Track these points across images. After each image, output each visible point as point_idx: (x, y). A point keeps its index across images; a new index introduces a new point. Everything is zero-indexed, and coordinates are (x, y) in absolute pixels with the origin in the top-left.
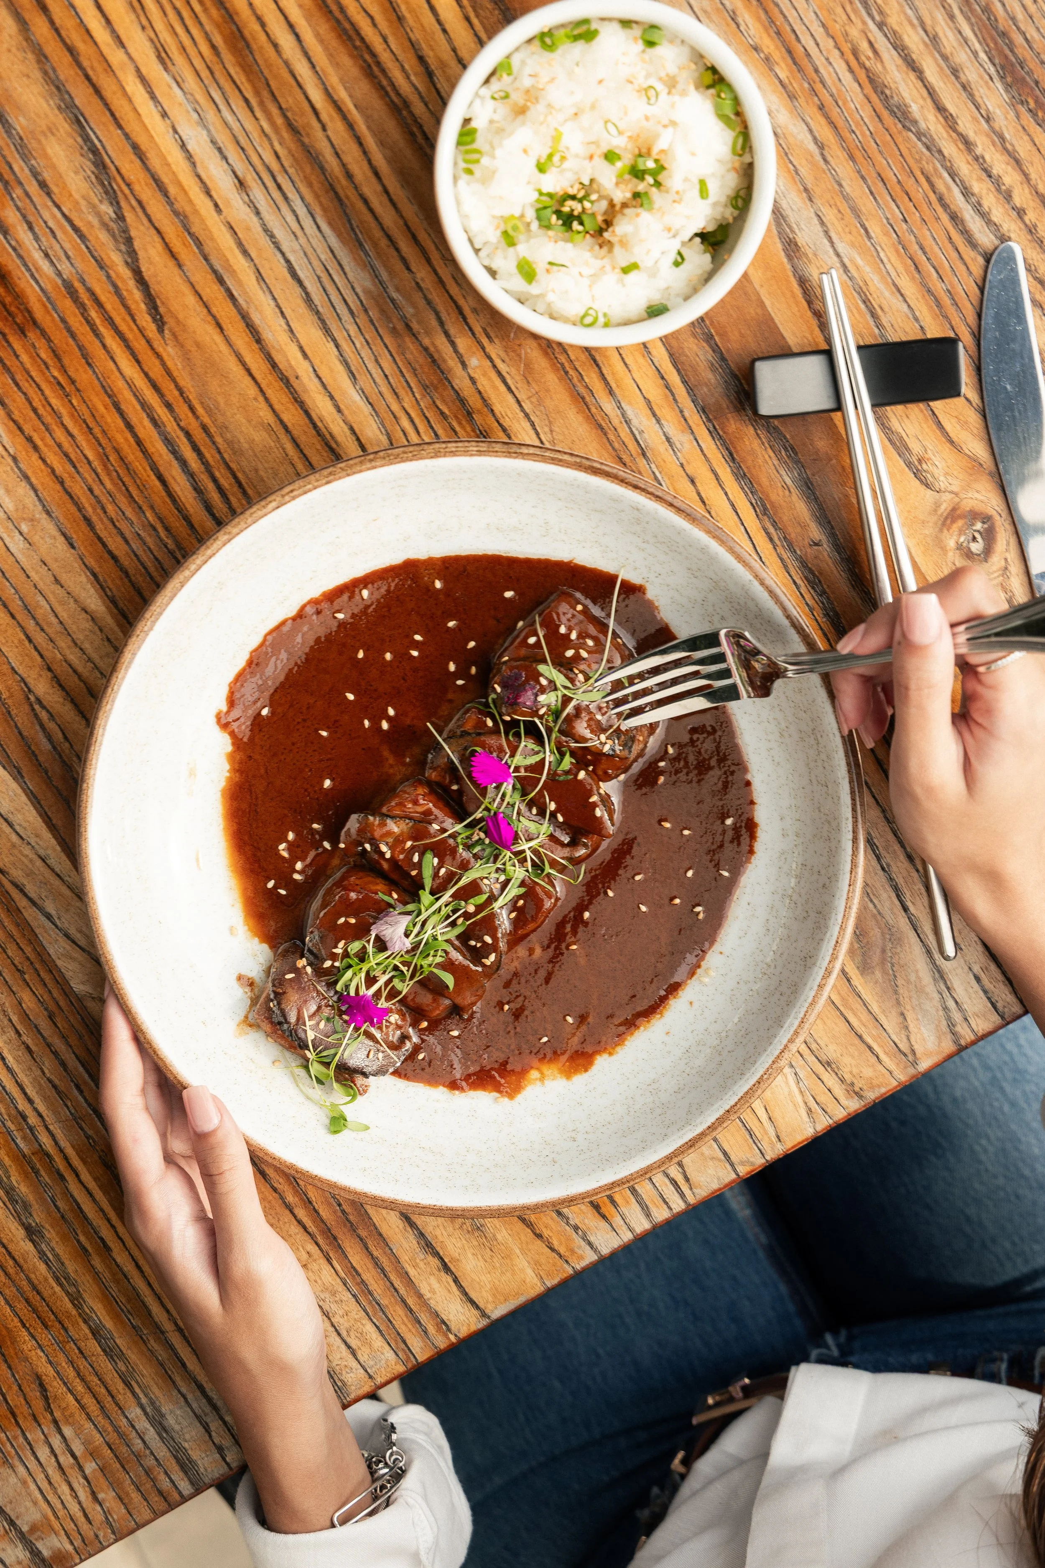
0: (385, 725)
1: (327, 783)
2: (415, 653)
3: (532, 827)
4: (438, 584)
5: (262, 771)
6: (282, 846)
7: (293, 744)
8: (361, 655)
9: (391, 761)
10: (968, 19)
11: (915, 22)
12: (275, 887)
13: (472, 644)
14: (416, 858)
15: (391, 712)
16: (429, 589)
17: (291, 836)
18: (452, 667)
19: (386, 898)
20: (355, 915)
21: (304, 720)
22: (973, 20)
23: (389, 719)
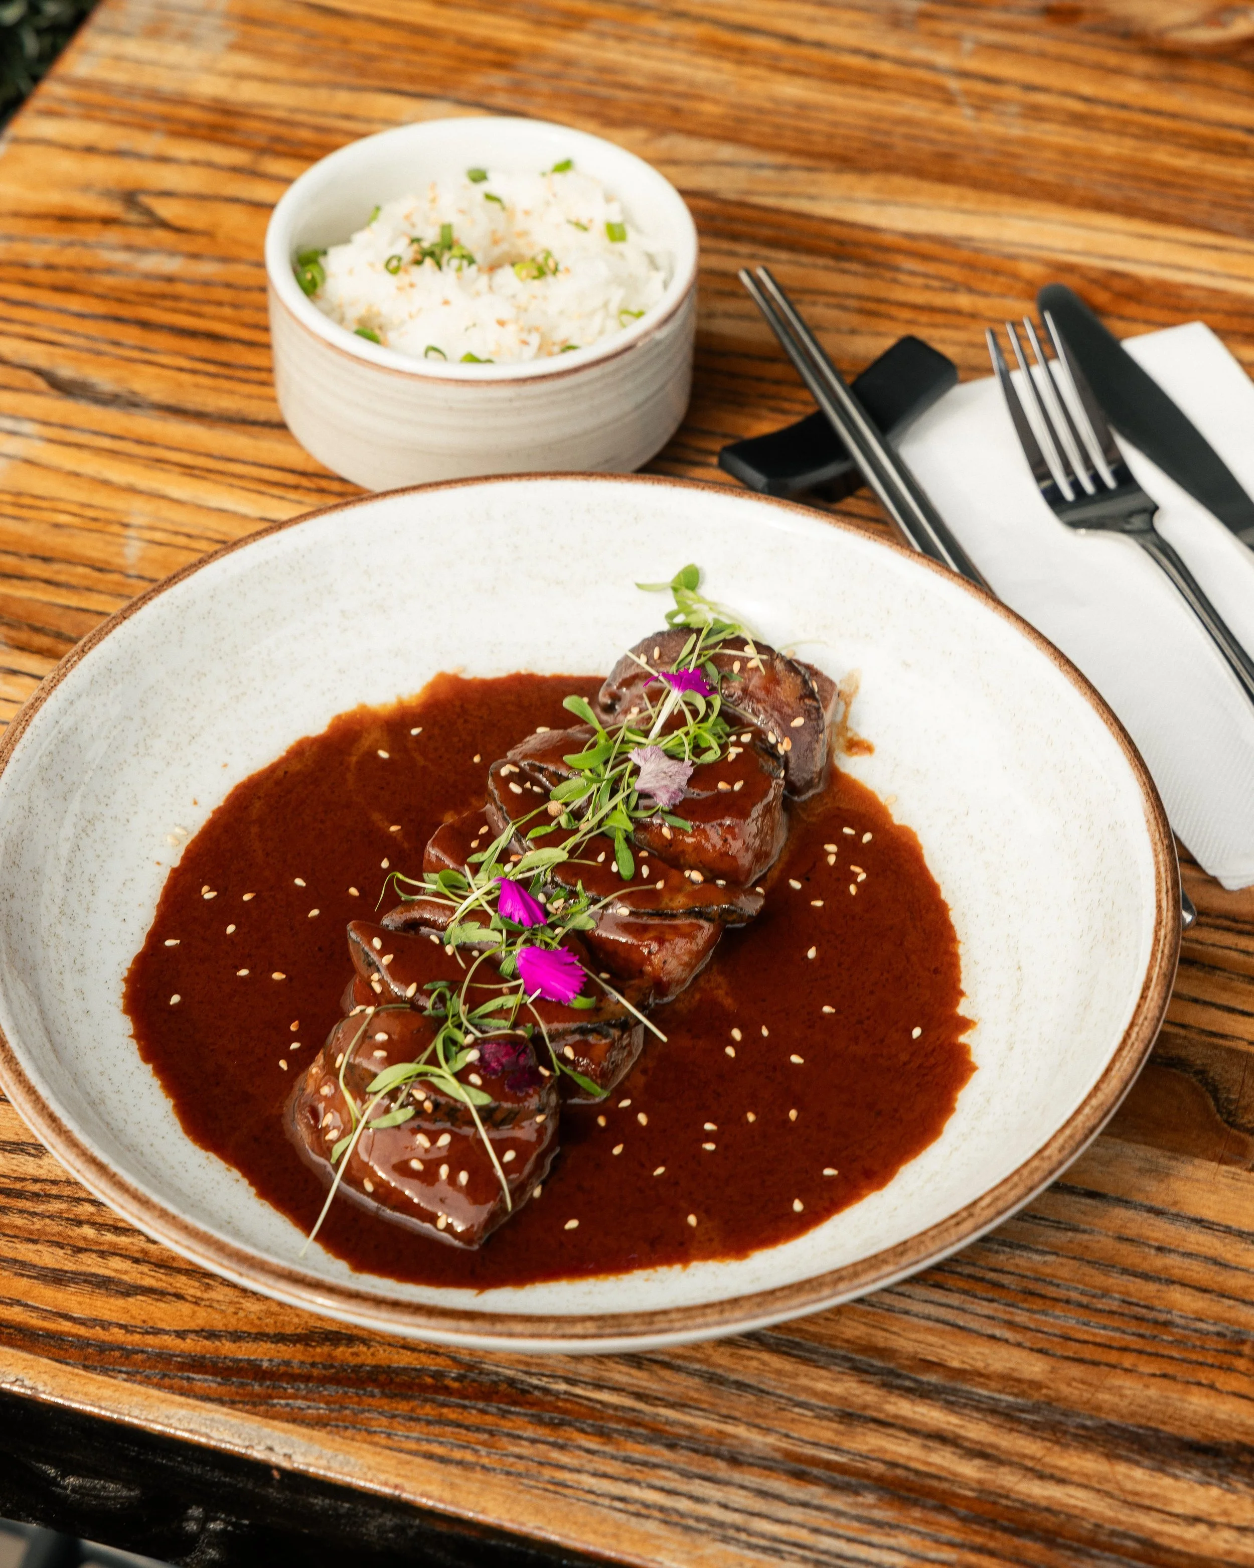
0: (737, 1034)
1: (812, 953)
2: (709, 1126)
3: (475, 933)
4: (692, 1220)
5: (914, 958)
6: (862, 877)
7: (872, 992)
8: (793, 1114)
9: (721, 993)
10: (616, 1408)
11: (679, 1362)
12: (860, 835)
13: (617, 1150)
14: (645, 871)
15: (730, 1051)
16: (704, 1213)
17: (853, 889)
18: (642, 1119)
19: (679, 822)
20: (721, 795)
21: (860, 1022)
22: (611, 1412)
23: (732, 1042)
